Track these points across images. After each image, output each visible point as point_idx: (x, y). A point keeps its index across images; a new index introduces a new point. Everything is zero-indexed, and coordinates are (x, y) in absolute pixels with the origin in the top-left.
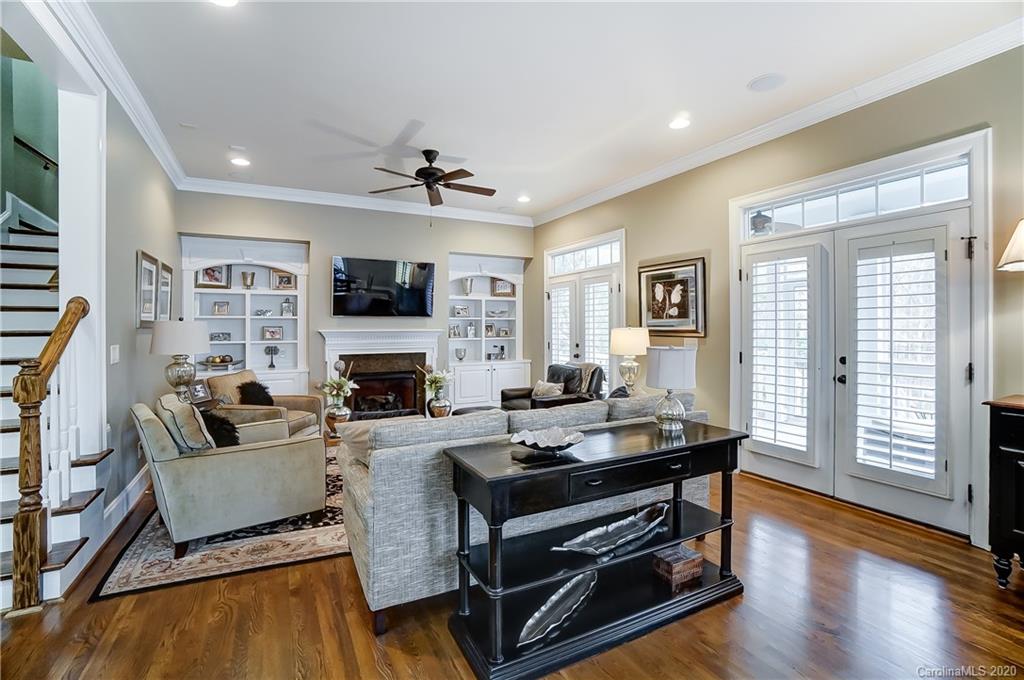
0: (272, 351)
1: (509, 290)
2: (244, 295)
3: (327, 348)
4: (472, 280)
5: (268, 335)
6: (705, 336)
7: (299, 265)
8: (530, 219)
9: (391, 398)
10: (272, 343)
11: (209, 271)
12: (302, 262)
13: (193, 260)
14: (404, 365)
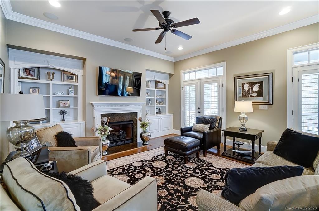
0: (63, 113)
1: (163, 87)
2: (49, 84)
3: (95, 111)
4: (150, 82)
5: (62, 105)
6: (272, 104)
7: (78, 70)
8: (173, 59)
9: (121, 133)
10: (63, 109)
11: (27, 70)
12: (80, 69)
13: (17, 62)
14: (129, 118)
